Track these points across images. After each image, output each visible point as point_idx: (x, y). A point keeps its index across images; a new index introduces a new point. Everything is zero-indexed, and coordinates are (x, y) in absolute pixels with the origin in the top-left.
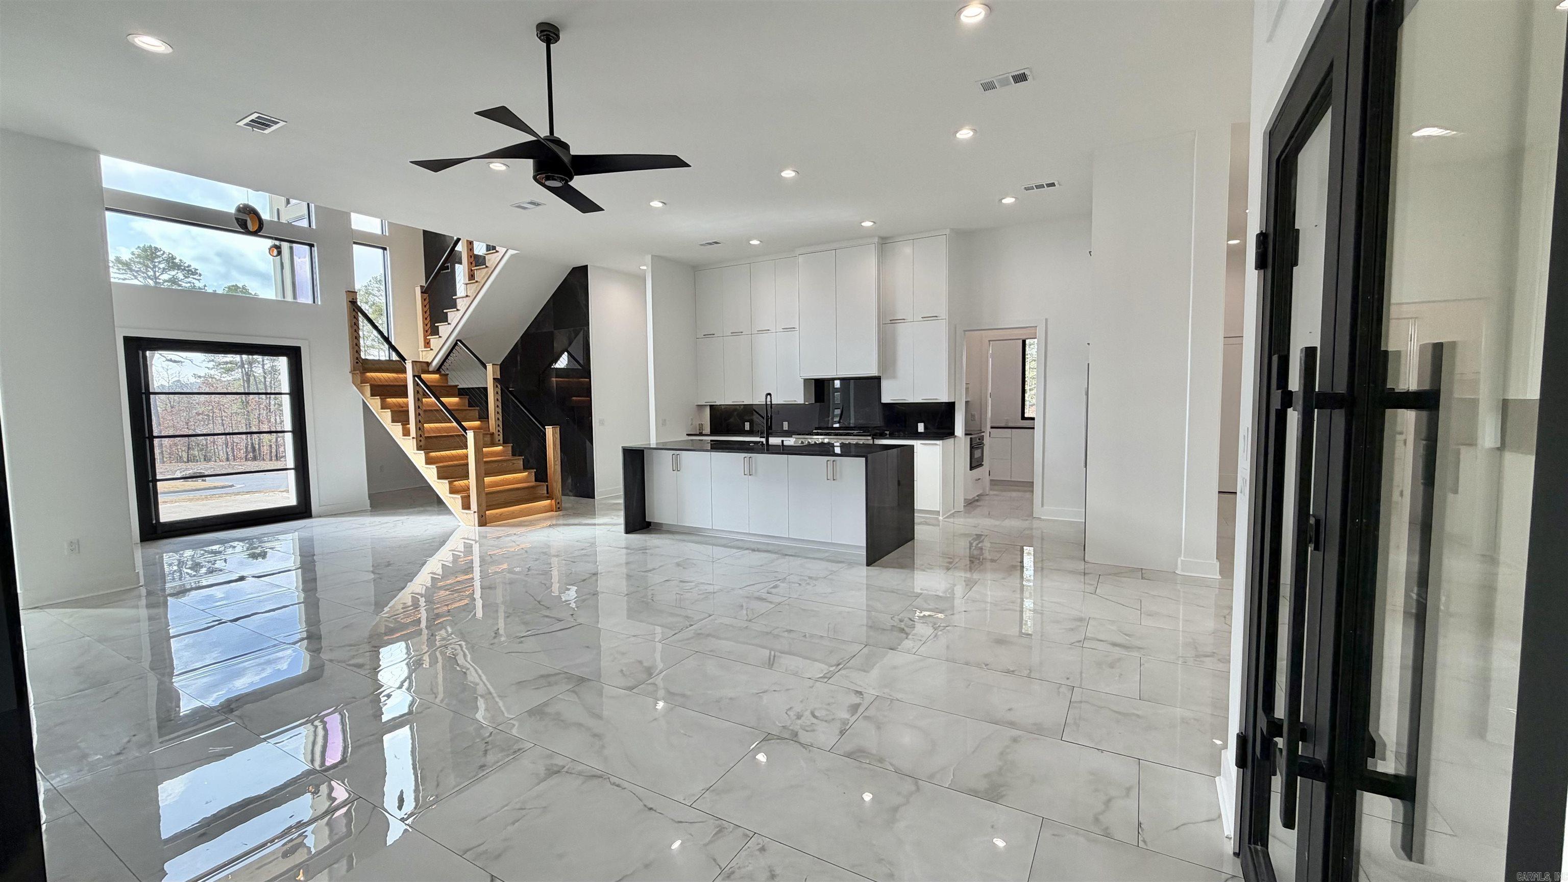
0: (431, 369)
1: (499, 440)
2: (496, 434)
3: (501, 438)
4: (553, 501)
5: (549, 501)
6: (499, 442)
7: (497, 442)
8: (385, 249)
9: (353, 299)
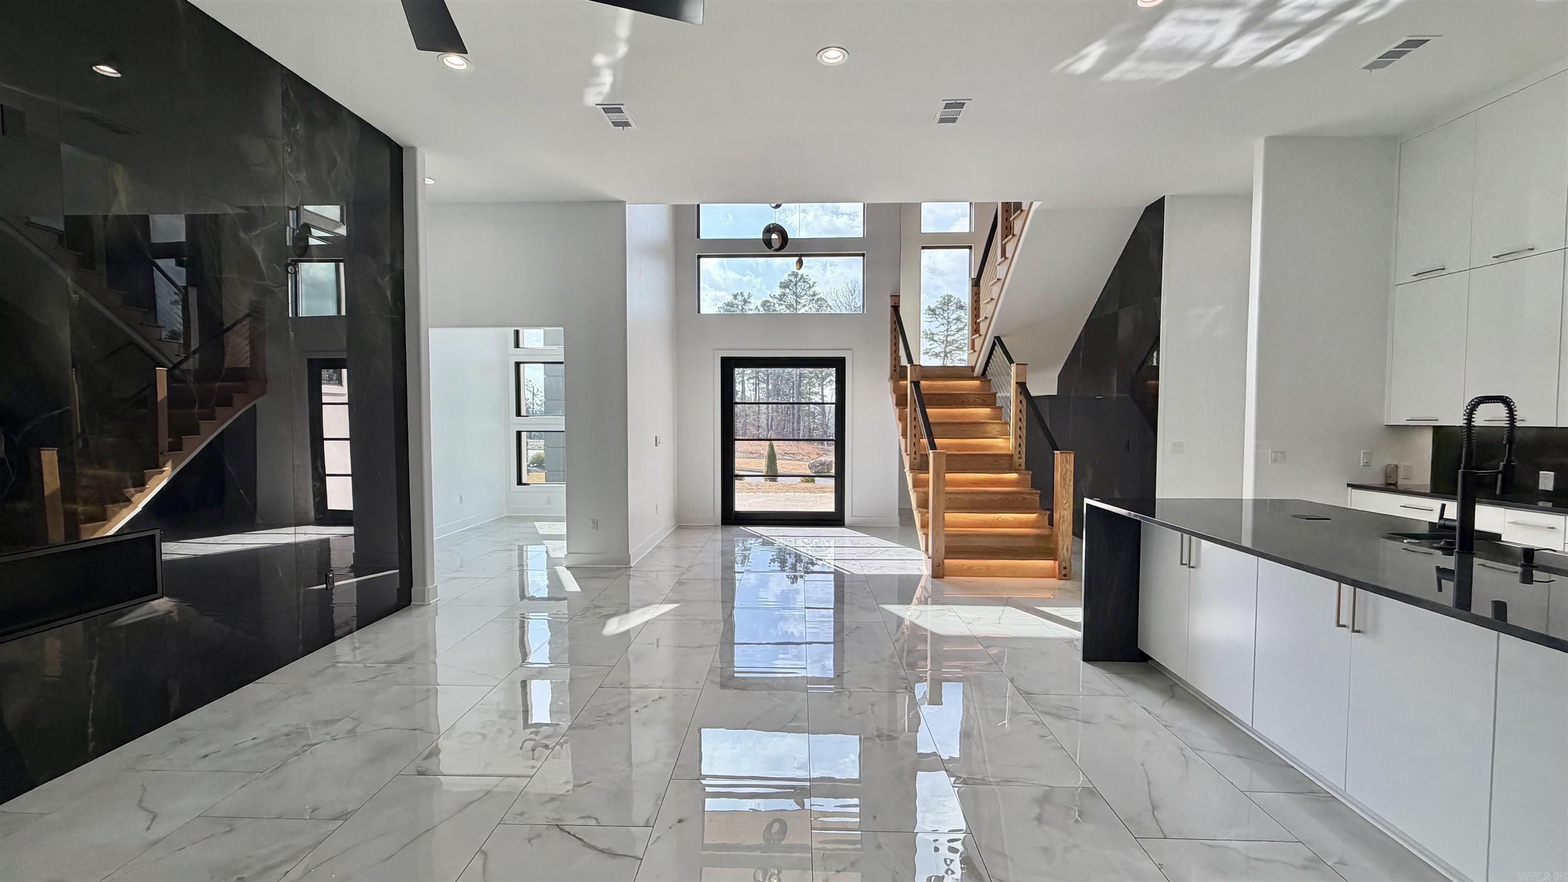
0: (975, 375)
1: (1020, 465)
2: (1016, 456)
3: (1023, 461)
4: (1057, 563)
5: (1052, 562)
6: (1019, 468)
7: (1017, 467)
8: (970, 248)
9: (895, 303)
